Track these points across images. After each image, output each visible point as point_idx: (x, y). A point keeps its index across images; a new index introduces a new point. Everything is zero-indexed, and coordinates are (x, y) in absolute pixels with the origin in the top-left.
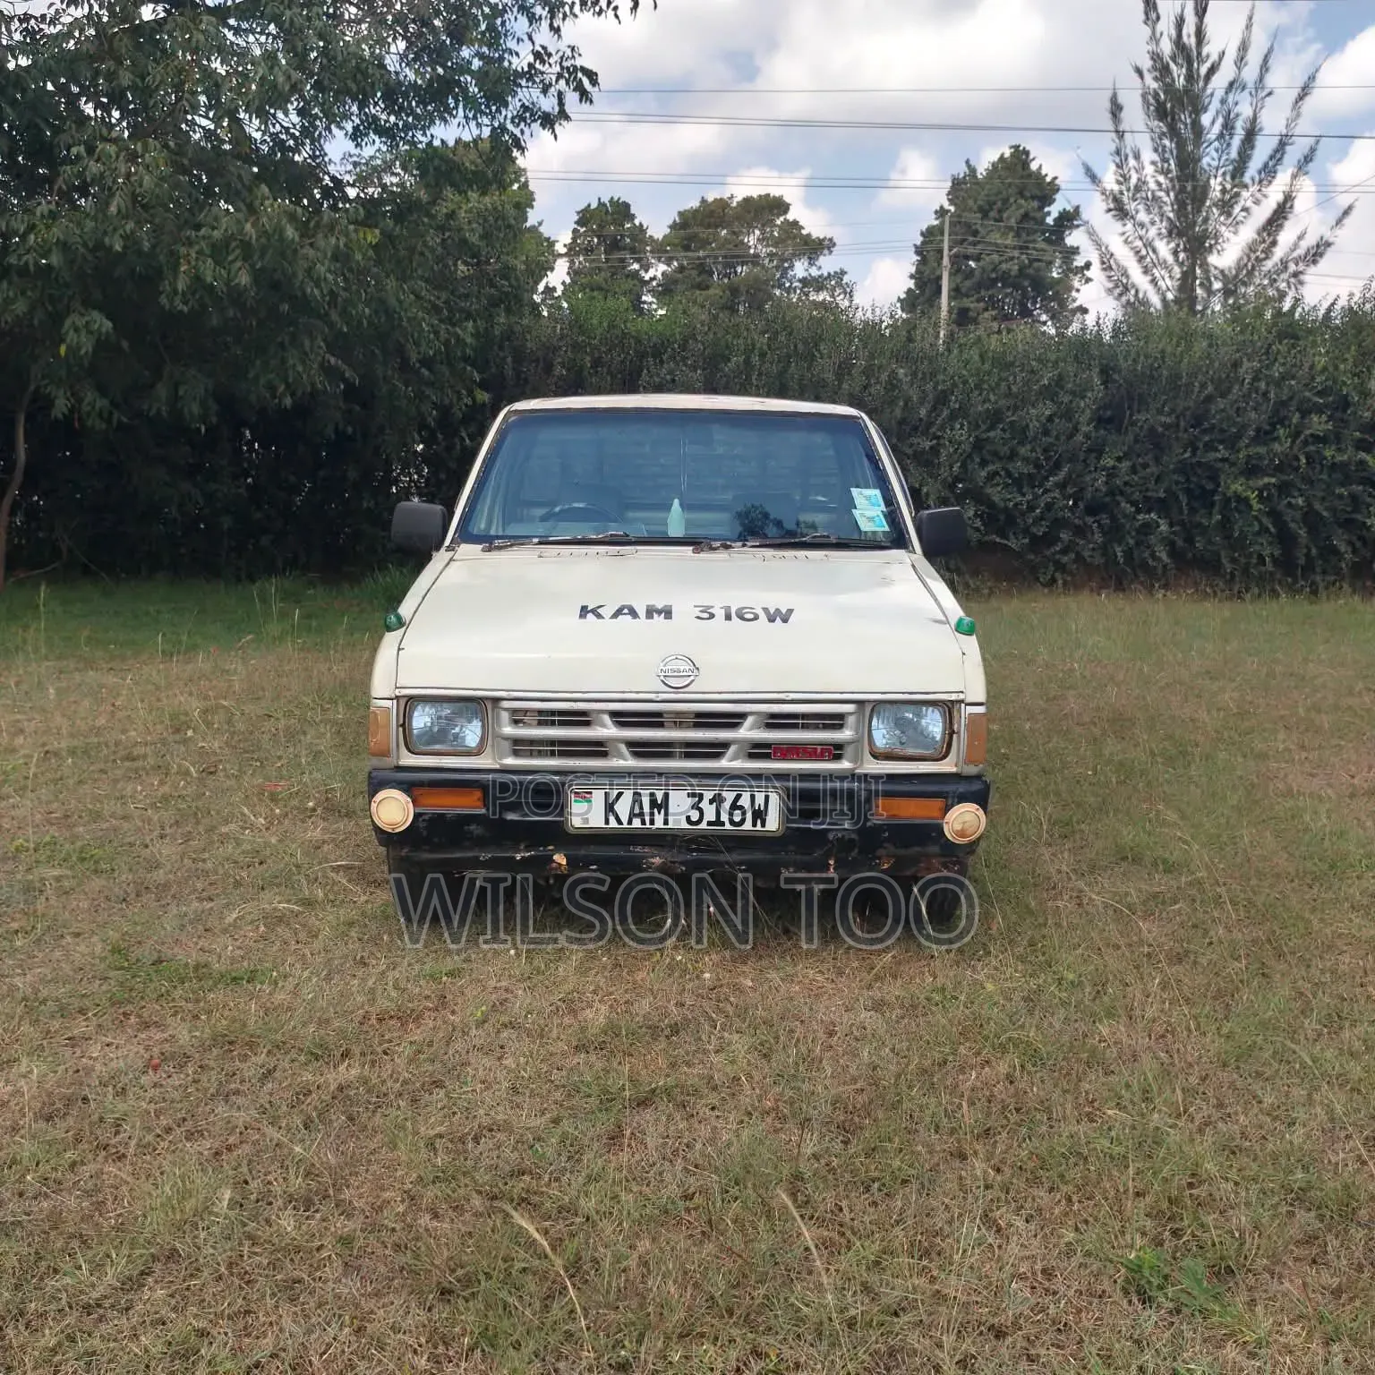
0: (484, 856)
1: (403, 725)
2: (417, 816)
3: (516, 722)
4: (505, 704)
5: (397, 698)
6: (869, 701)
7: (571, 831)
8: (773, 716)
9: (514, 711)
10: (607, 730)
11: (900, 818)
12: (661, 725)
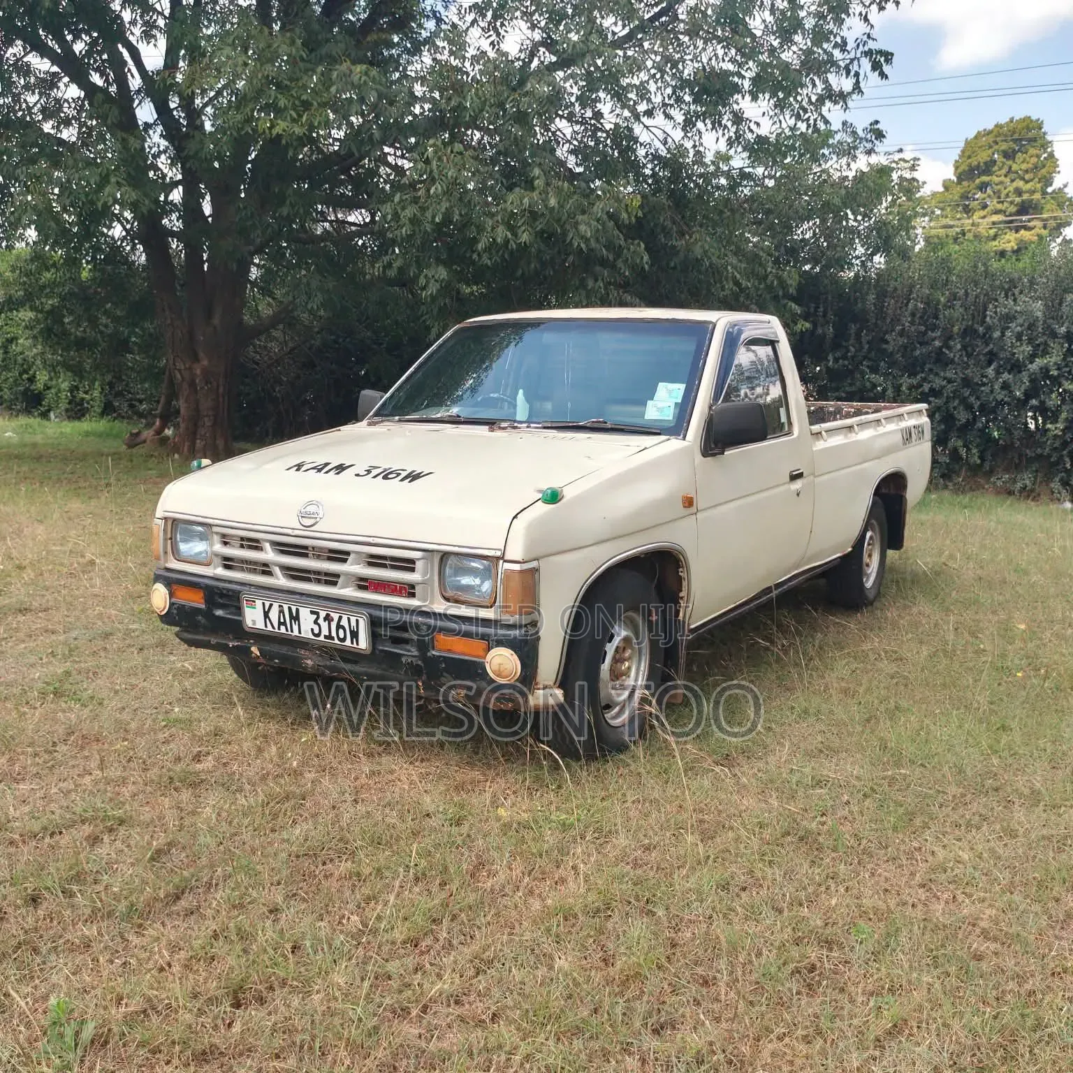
0: (214, 641)
1: (171, 539)
2: (172, 604)
3: (226, 543)
4: (215, 529)
5: (165, 518)
6: (438, 551)
7: (247, 629)
8: (372, 556)
9: (224, 536)
10: (269, 555)
11: (454, 653)
12: (305, 556)
